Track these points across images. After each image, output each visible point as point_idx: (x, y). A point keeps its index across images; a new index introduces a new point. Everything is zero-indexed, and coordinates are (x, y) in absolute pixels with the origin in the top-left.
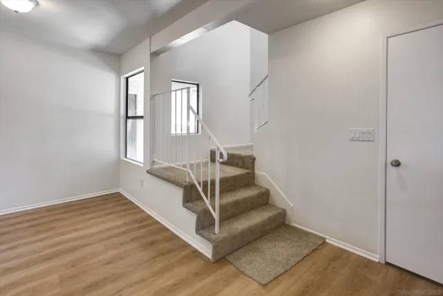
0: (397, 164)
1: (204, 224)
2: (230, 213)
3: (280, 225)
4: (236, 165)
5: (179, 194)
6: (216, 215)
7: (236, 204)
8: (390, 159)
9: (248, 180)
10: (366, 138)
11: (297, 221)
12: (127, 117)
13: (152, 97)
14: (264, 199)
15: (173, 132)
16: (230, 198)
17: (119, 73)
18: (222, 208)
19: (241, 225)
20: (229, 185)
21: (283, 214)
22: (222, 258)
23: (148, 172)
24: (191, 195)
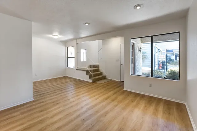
0: (122, 65)
1: (90, 77)
2: (95, 75)
3: (104, 78)
4: (95, 68)
5: (85, 72)
6: (93, 75)
7: (96, 74)
8: (121, 64)
9: (98, 70)
10: (118, 61)
11: (107, 77)
12: (68, 57)
13: (77, 53)
14: (101, 74)
15: (81, 61)
16: (95, 73)
17: (66, 46)
18: (94, 74)
19: (97, 77)
20: (95, 71)
21: (105, 76)
22: (94, 81)
23: (76, 69)
24: (88, 72)
